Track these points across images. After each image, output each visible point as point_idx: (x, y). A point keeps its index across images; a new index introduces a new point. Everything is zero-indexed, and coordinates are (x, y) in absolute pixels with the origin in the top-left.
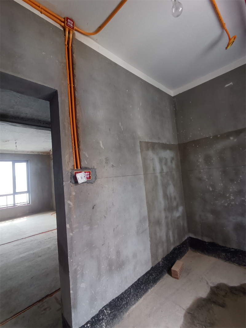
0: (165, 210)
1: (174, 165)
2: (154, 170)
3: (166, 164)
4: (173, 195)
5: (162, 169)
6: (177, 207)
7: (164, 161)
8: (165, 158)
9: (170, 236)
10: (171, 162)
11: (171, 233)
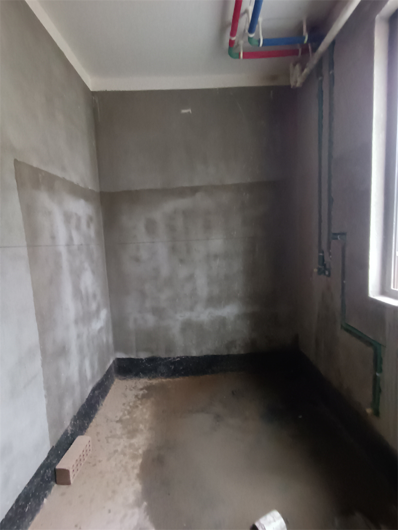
0: (76, 321)
1: (92, 232)
2: (53, 238)
3: (78, 228)
4: (90, 290)
5: (71, 238)
6: (98, 311)
7: (74, 221)
8: (76, 214)
9: (85, 370)
10: (88, 226)
11: (87, 363)
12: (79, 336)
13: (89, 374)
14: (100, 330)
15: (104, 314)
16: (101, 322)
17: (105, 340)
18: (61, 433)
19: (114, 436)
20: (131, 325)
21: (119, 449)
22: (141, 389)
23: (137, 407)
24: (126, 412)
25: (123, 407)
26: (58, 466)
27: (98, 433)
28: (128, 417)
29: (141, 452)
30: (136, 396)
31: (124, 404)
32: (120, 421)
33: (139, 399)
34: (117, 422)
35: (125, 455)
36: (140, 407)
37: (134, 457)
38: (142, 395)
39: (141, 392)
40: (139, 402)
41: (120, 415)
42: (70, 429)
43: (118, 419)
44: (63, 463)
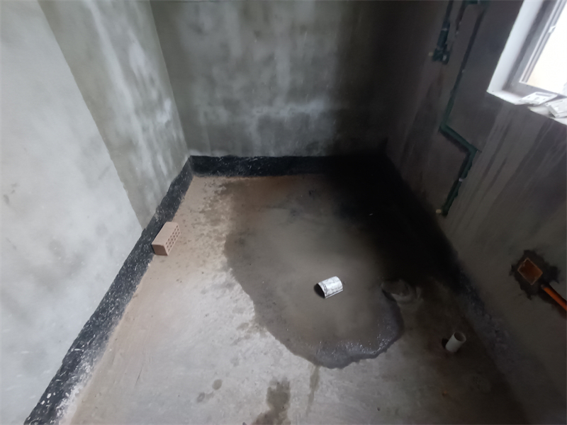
6: (160, 101)
11: (160, 159)
12: (145, 129)
13: (164, 170)
14: (168, 124)
15: (168, 104)
16: (166, 114)
17: (175, 135)
18: (149, 219)
19: (199, 224)
20: (202, 120)
21: (205, 233)
22: (220, 186)
23: (217, 201)
24: (208, 205)
25: (204, 201)
26: (153, 243)
27: (184, 221)
28: (210, 209)
29: (224, 235)
30: (216, 192)
31: (205, 198)
32: (203, 212)
33: (219, 194)
34: (200, 212)
35: (211, 237)
36: (221, 201)
37: (219, 239)
38: (222, 191)
39: (221, 189)
40: (219, 197)
41: (202, 207)
42: (157, 217)
43: (201, 210)
44: (157, 241)
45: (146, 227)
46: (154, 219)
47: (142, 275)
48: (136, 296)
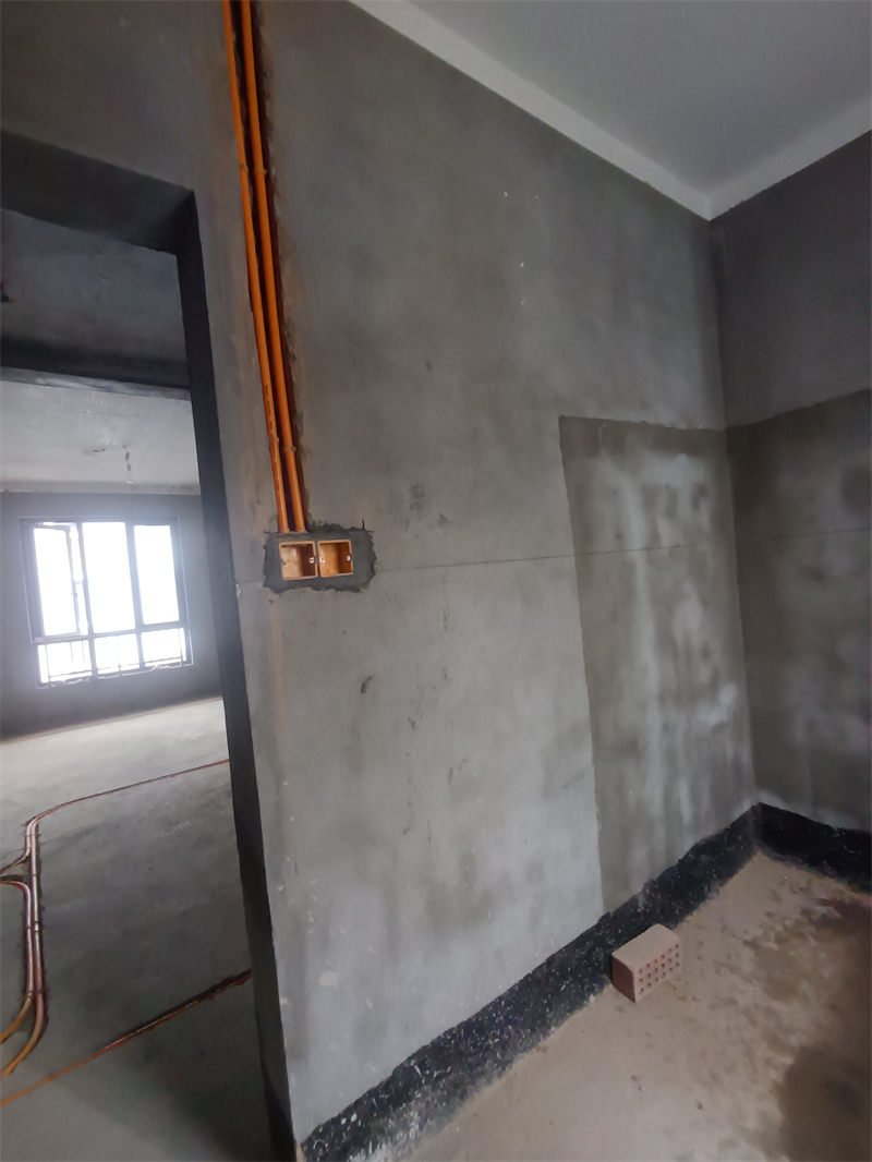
0: (662, 699)
1: (704, 518)
2: (620, 537)
3: (671, 513)
4: (697, 641)
5: (654, 536)
6: (714, 686)
7: (662, 502)
8: (668, 487)
9: (679, 802)
10: (695, 505)
11: (683, 791)
12: (666, 728)
13: (687, 812)
14: (719, 728)
15: (729, 695)
16: (723, 706)
17: (730, 752)
18: (624, 898)
19: (735, 970)
20: (799, 735)
21: (742, 1001)
22: (824, 903)
23: (802, 936)
24: (772, 936)
25: (766, 919)
26: (617, 954)
27: (700, 944)
28: (775, 947)
30: (806, 912)
31: (769, 914)
32: (753, 944)
33: (811, 922)
34: (746, 943)
35: (753, 1022)
36: (813, 942)
37: (775, 1042)
38: (824, 916)
39: (822, 910)
40: (809, 929)
41: (755, 932)
42: (641, 902)
43: (749, 938)
44: (624, 954)
45: (612, 911)
46: (633, 902)
47: (571, 1011)
48: (544, 1050)
